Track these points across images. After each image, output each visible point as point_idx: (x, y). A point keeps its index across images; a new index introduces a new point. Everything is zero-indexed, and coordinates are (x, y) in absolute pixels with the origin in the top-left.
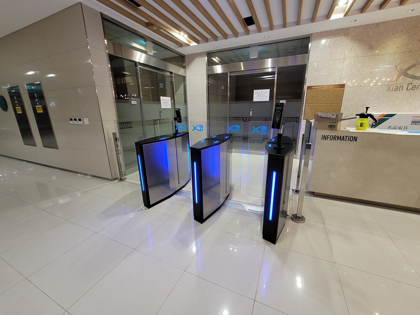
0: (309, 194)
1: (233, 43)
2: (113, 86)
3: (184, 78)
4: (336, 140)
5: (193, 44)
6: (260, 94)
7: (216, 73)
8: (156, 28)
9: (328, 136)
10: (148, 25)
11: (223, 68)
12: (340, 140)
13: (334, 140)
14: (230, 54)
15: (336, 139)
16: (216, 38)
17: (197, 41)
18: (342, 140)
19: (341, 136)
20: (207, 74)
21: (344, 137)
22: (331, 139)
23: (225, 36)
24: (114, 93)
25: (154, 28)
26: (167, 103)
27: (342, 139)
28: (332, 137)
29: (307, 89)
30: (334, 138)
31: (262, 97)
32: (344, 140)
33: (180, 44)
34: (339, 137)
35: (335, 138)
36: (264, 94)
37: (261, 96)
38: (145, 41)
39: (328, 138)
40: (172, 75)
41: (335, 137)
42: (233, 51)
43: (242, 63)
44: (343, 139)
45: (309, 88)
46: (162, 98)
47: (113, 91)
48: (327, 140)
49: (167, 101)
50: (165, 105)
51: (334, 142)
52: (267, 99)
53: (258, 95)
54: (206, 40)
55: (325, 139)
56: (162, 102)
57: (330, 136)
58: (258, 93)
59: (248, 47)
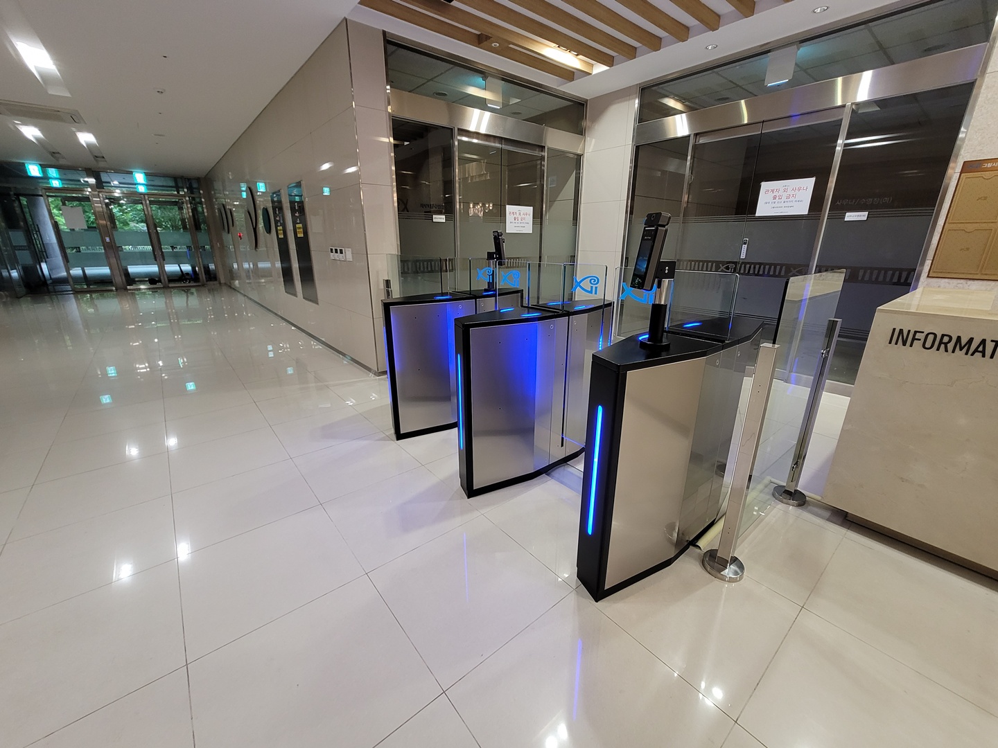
0: (827, 514)
1: (710, 48)
2: (395, 184)
3: (578, 159)
4: (946, 351)
5: (599, 68)
6: (781, 193)
7: (672, 136)
8: (498, 45)
9: (916, 332)
10: (480, 40)
11: (691, 121)
12: (967, 354)
13: (938, 349)
14: (711, 80)
15: (950, 346)
16: (654, 43)
17: (608, 61)
18: (972, 355)
19: (971, 340)
20: (634, 143)
21: (983, 342)
22: (928, 345)
23: (681, 32)
24: (395, 199)
25: (493, 45)
26: (523, 221)
27: (976, 350)
28: (931, 338)
29: (961, 173)
30: (941, 342)
31: (786, 204)
32: (984, 356)
33: (569, 74)
34: (964, 341)
35: (946, 344)
36: (793, 192)
37: (784, 199)
38: (485, 78)
39: (914, 339)
40: (543, 154)
41: (946, 339)
42: (717, 73)
43: (743, 102)
44: (981, 349)
45: (968, 167)
46: (509, 208)
47: (395, 195)
48: (911, 346)
49: (523, 216)
50: (516, 225)
51: (938, 358)
52: (802, 208)
53: (775, 198)
54: (631, 53)
55: (904, 344)
56: (509, 218)
57: (924, 335)
58: (773, 191)
59: (764, 51)
